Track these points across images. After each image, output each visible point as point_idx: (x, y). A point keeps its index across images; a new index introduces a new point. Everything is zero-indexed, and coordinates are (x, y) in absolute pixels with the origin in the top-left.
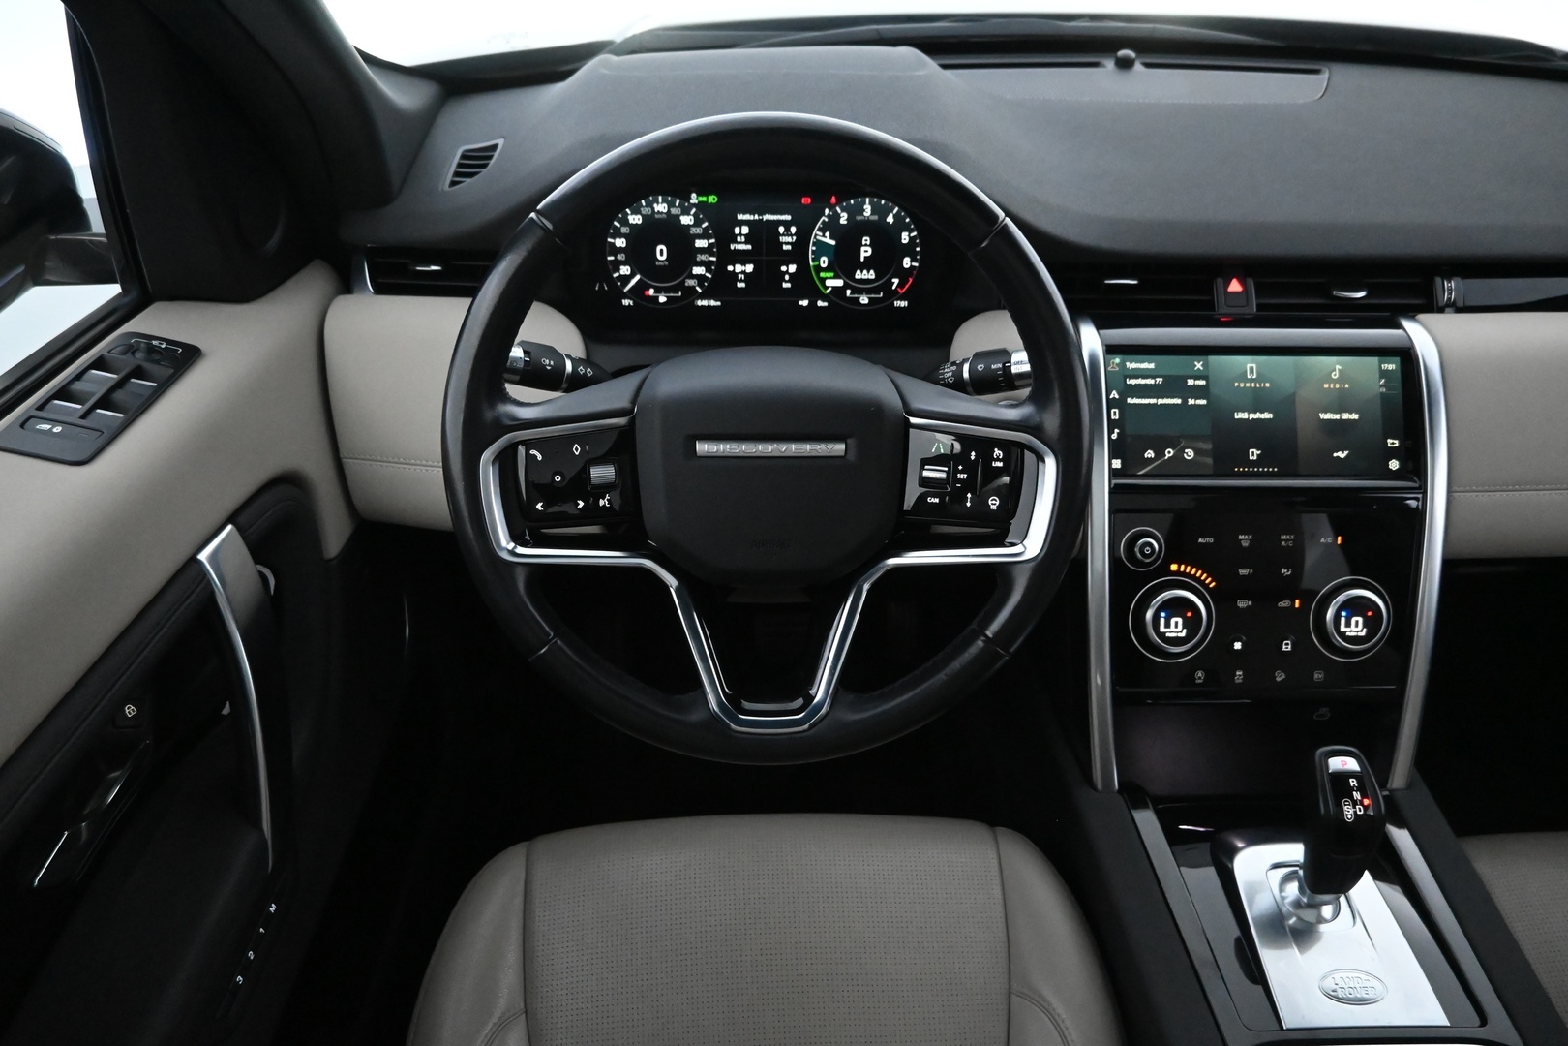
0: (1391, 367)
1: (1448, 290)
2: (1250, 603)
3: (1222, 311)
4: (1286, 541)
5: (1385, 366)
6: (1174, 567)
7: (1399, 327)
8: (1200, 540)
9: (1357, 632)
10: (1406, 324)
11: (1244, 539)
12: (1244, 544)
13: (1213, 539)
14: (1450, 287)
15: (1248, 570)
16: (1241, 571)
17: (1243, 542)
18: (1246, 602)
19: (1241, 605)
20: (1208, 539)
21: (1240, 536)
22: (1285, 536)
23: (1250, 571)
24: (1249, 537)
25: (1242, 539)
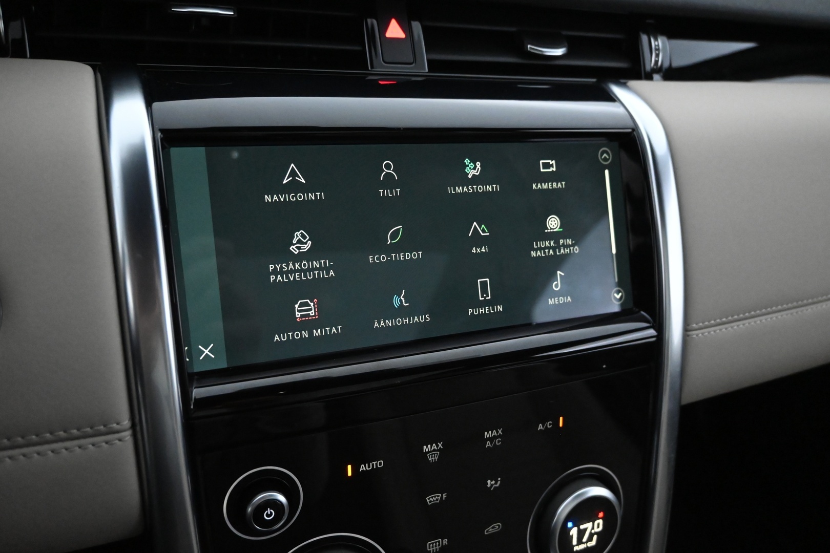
1: (656, 50)
2: (445, 541)
3: (378, 70)
4: (491, 439)
7: (611, 98)
8: (362, 468)
10: (621, 93)
11: (432, 450)
12: (432, 457)
13: (382, 461)
14: (657, 47)
15: (440, 495)
16: (429, 499)
17: (429, 456)
18: (439, 542)
19: (433, 547)
20: (375, 463)
21: (425, 447)
22: (490, 432)
23: (442, 496)
24: (437, 446)
25: (427, 451)
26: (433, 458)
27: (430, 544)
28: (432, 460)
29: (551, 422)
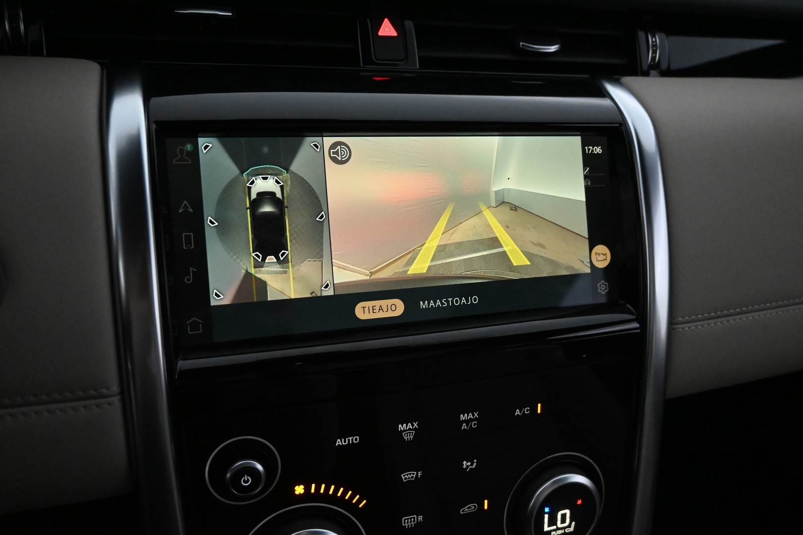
0: (598, 150)
2: (420, 518)
3: (370, 66)
4: (467, 422)
5: (590, 149)
6: (299, 490)
8: (339, 442)
9: (564, 528)
10: (613, 90)
11: (408, 430)
12: (407, 436)
13: (358, 437)
14: (654, 44)
15: (416, 473)
16: (404, 476)
17: (405, 434)
18: (414, 518)
19: (408, 523)
20: (350, 438)
21: (400, 426)
22: (466, 415)
23: (417, 474)
24: (413, 425)
25: (402, 429)
26: (409, 437)
27: (405, 520)
28: (408, 439)
29: (529, 408)
